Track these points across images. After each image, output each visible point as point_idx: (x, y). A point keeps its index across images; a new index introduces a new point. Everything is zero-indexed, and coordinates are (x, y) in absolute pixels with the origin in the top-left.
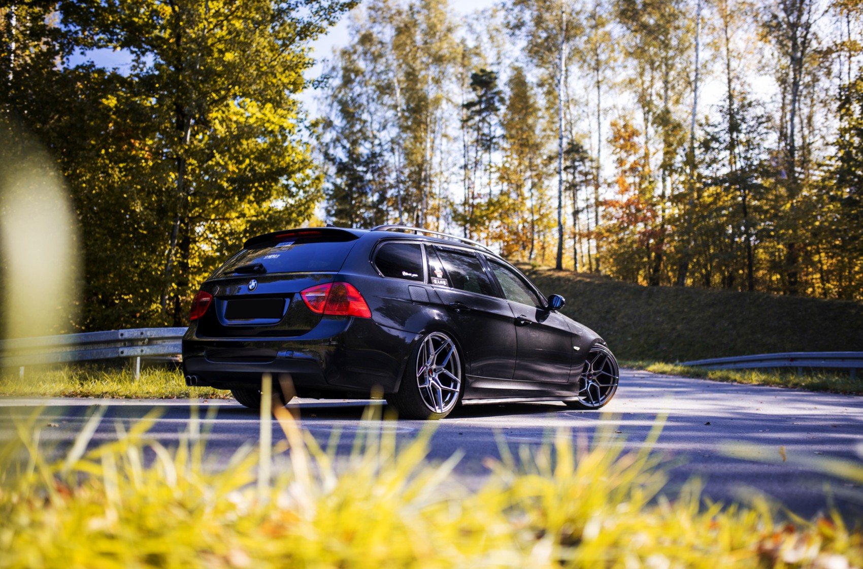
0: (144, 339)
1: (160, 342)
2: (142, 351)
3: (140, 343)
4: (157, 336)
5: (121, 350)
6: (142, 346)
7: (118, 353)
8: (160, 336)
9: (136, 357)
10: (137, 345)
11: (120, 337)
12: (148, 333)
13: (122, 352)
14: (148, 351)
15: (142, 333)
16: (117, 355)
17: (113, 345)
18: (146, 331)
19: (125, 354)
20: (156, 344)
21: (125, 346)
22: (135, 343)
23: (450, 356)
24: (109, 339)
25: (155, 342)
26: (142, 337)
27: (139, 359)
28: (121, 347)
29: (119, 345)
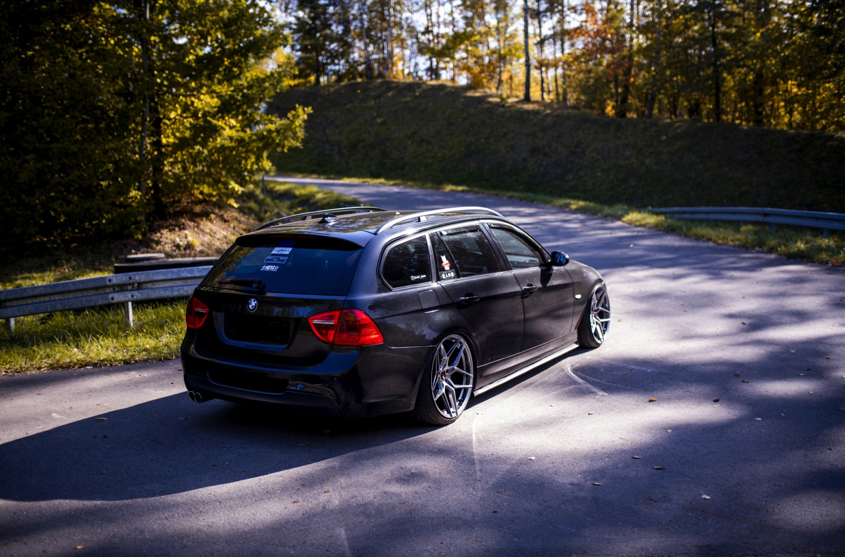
0: (133, 284)
1: (149, 285)
2: (133, 296)
3: (130, 287)
4: (146, 280)
5: (111, 296)
6: (131, 290)
7: (108, 299)
8: (149, 279)
9: (127, 302)
10: (127, 290)
11: (108, 283)
12: (137, 278)
13: (112, 299)
14: (138, 295)
15: (130, 278)
16: (107, 302)
17: (102, 291)
18: (135, 276)
19: (115, 301)
20: (146, 289)
21: (114, 292)
22: (125, 288)
23: (462, 354)
24: (97, 285)
25: (144, 286)
26: (131, 281)
27: (130, 304)
28: (110, 293)
29: (108, 290)
